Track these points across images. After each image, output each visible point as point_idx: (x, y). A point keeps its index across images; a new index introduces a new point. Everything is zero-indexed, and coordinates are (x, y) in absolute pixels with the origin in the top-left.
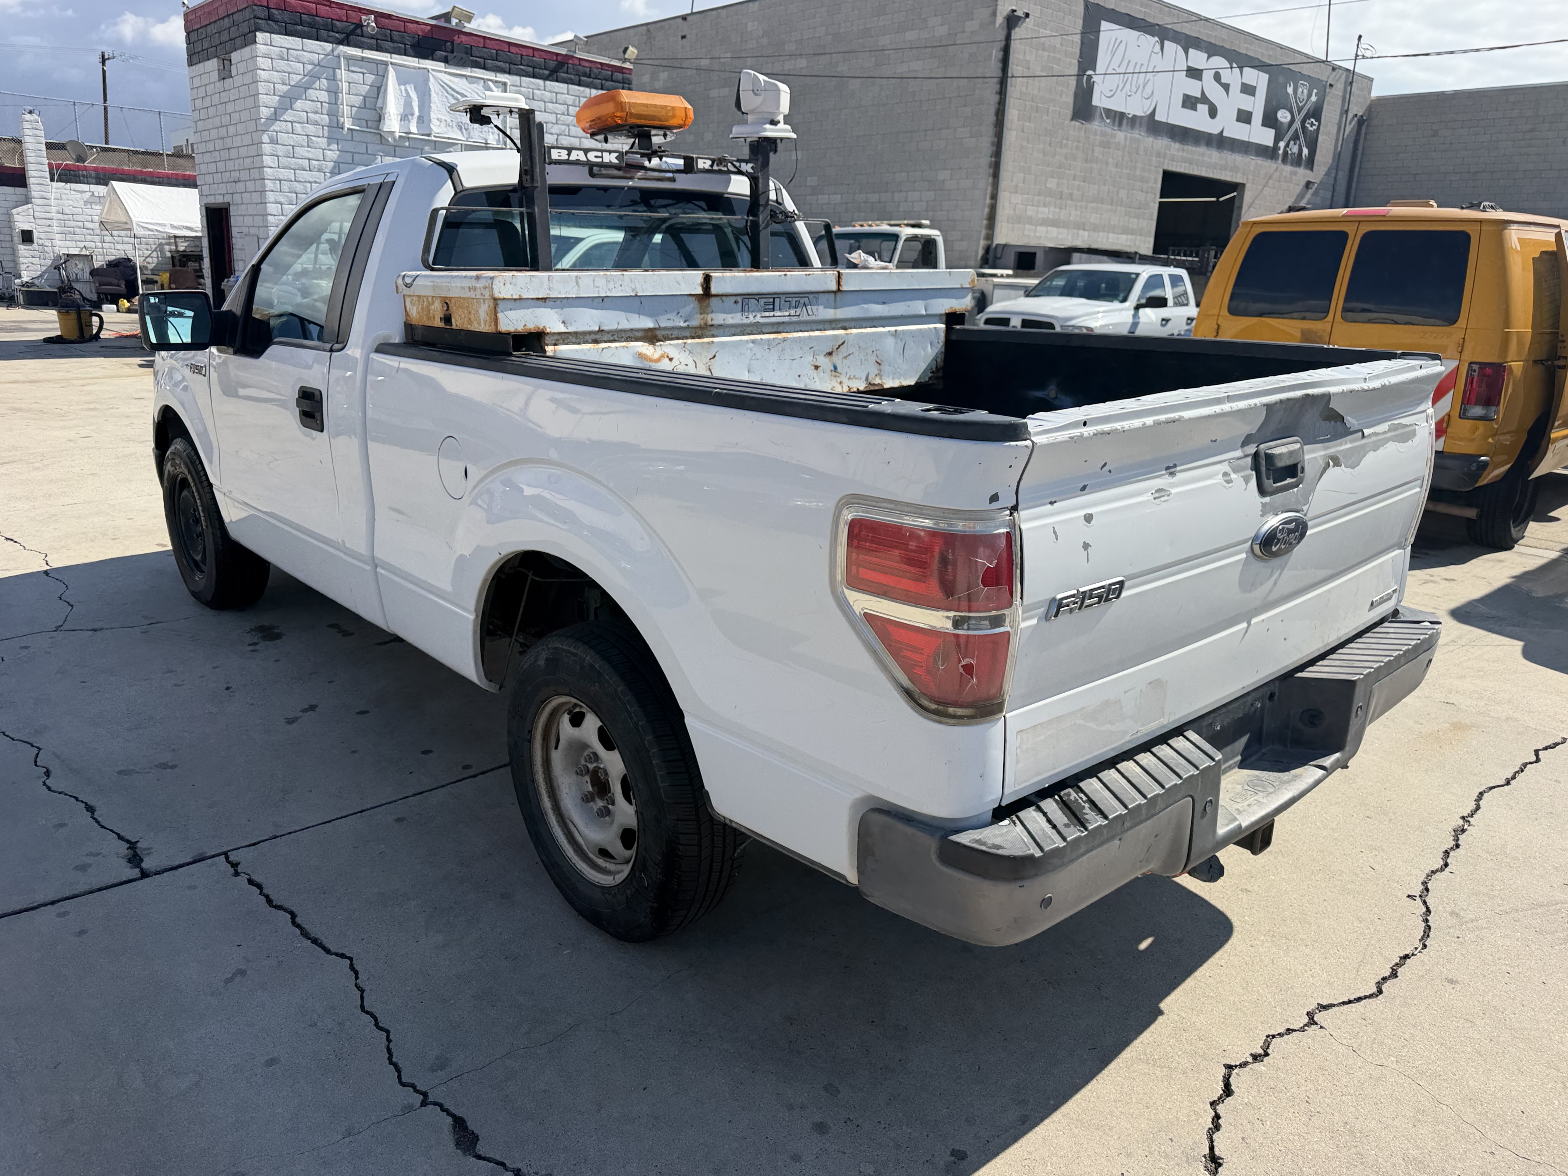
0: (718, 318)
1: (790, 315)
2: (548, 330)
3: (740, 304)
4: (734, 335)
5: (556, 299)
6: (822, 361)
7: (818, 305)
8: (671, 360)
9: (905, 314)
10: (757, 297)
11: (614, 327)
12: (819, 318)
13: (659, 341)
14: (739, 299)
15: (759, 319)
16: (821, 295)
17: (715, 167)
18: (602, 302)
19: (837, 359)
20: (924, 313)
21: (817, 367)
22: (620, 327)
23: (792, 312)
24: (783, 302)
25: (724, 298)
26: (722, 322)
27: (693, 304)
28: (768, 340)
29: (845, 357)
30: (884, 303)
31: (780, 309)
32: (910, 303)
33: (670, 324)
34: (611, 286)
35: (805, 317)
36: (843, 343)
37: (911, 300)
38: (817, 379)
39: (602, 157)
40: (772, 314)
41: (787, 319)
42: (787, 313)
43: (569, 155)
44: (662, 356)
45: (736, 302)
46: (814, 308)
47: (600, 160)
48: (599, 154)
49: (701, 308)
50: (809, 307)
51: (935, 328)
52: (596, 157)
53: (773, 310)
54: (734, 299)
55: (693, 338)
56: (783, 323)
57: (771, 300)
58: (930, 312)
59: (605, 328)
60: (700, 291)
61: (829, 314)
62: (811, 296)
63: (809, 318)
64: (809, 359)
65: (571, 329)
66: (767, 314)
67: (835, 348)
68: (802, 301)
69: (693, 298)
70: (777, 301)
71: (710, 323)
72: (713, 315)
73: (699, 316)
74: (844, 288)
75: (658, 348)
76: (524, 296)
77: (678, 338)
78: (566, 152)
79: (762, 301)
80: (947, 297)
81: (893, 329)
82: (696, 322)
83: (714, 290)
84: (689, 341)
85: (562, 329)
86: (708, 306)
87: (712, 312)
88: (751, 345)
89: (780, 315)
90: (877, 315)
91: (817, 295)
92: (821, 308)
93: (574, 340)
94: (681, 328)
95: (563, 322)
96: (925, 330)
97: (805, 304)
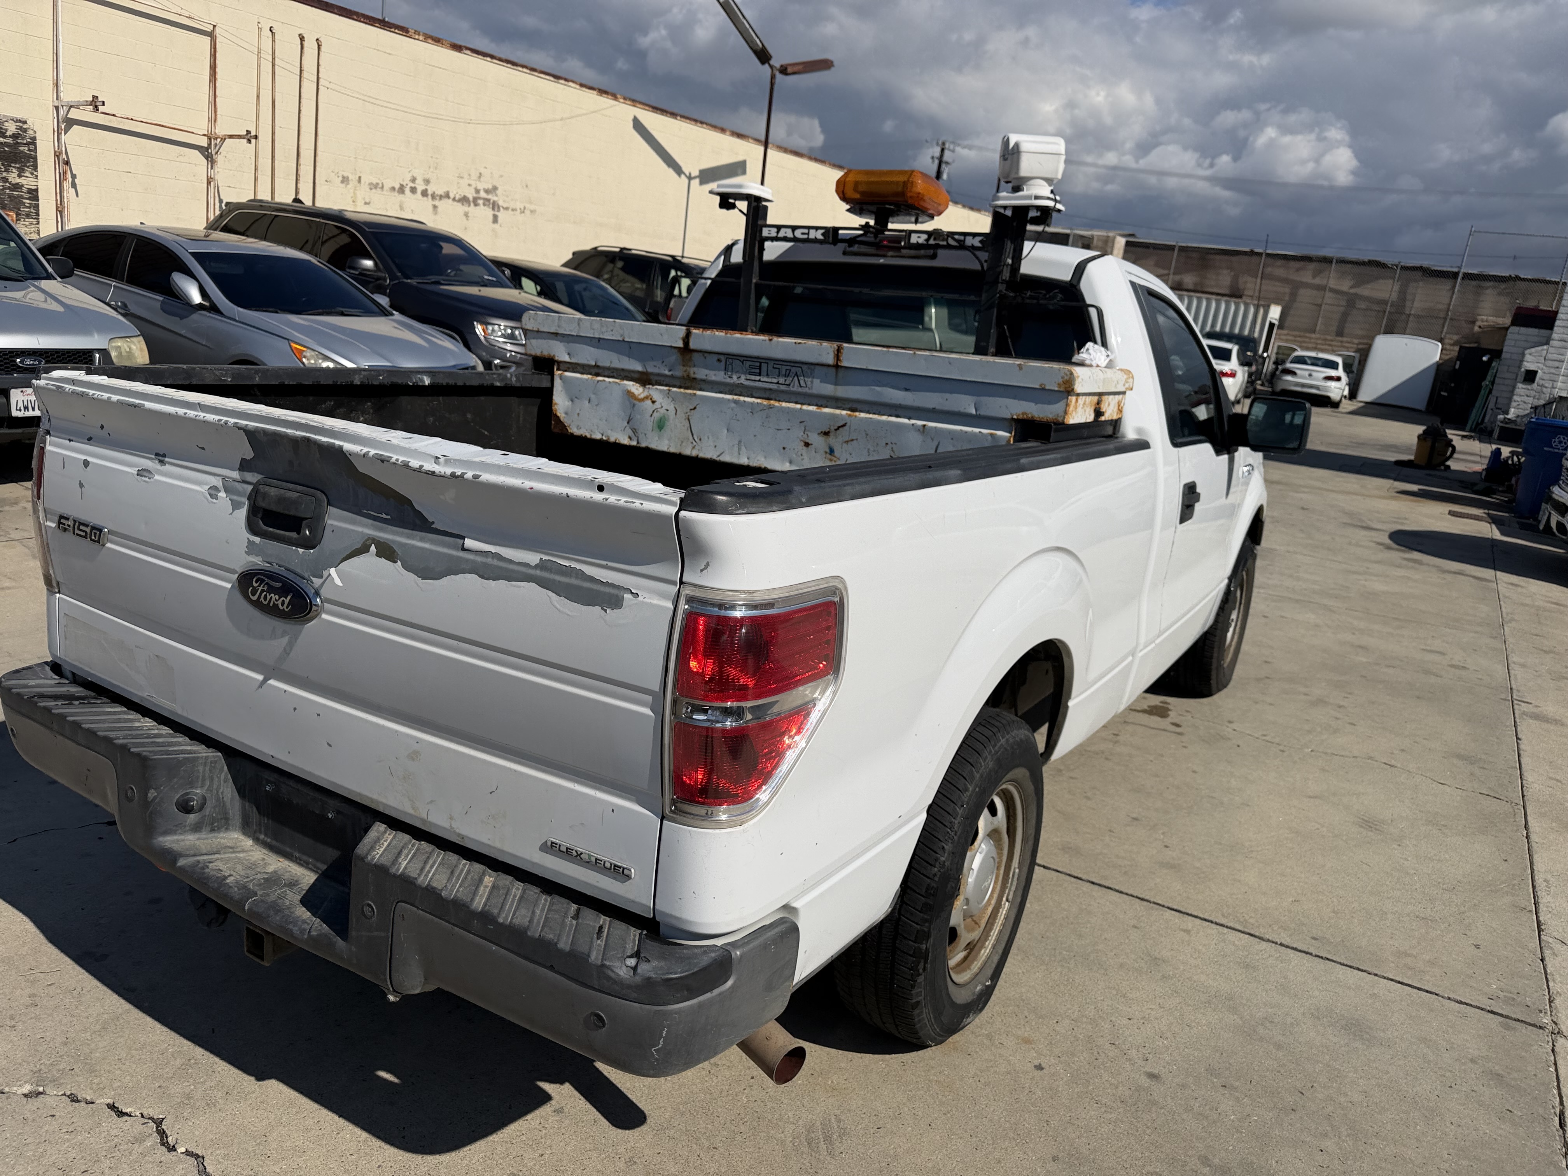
0: (701, 373)
1: (778, 383)
2: (556, 358)
3: (723, 363)
4: (721, 392)
5: (563, 335)
6: (816, 439)
7: (813, 377)
8: (653, 402)
9: (938, 407)
10: (742, 359)
11: (607, 364)
12: (814, 391)
13: (650, 384)
14: (722, 358)
15: (743, 380)
16: (817, 367)
17: (932, 242)
18: (598, 342)
19: (832, 440)
20: (974, 412)
21: (807, 445)
22: (613, 366)
23: (782, 380)
24: (770, 368)
25: (706, 355)
26: (704, 377)
27: (674, 357)
28: (752, 404)
29: (847, 442)
30: (907, 390)
31: (767, 375)
32: (947, 395)
33: (656, 370)
34: (604, 330)
35: (795, 388)
36: (844, 425)
37: (951, 393)
38: (805, 457)
39: (808, 234)
40: (758, 378)
41: (775, 387)
42: (775, 381)
43: (778, 232)
44: (646, 398)
45: (719, 360)
46: (809, 380)
47: (806, 236)
48: (806, 231)
49: (683, 361)
50: (801, 378)
51: (991, 434)
52: (803, 234)
53: (760, 375)
54: (716, 357)
55: (680, 387)
56: (770, 389)
57: (758, 364)
58: (983, 412)
59: (600, 364)
60: (680, 344)
61: (828, 389)
62: (805, 367)
63: (800, 390)
64: (798, 433)
65: (573, 360)
66: (753, 377)
67: (832, 428)
68: (794, 370)
69: (676, 350)
70: (764, 366)
71: (692, 376)
72: (695, 369)
73: (682, 367)
74: (845, 363)
75: (646, 390)
76: (541, 329)
77: (666, 385)
78: (775, 230)
79: (748, 364)
80: (1015, 397)
81: (920, 423)
82: (679, 372)
83: (692, 345)
84: (674, 389)
85: (567, 358)
86: (690, 359)
87: (694, 366)
88: (733, 405)
89: (767, 382)
90: (894, 402)
91: (812, 367)
92: (817, 382)
93: (581, 370)
94: (666, 376)
95: (569, 354)
96: (974, 434)
97: (796, 374)
